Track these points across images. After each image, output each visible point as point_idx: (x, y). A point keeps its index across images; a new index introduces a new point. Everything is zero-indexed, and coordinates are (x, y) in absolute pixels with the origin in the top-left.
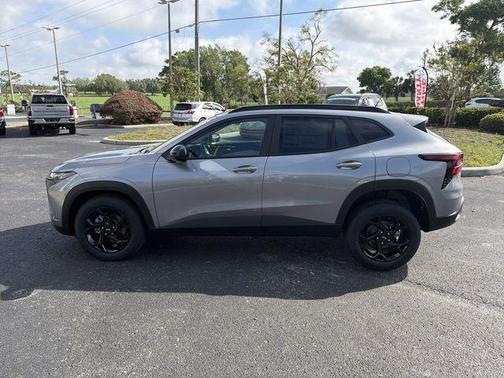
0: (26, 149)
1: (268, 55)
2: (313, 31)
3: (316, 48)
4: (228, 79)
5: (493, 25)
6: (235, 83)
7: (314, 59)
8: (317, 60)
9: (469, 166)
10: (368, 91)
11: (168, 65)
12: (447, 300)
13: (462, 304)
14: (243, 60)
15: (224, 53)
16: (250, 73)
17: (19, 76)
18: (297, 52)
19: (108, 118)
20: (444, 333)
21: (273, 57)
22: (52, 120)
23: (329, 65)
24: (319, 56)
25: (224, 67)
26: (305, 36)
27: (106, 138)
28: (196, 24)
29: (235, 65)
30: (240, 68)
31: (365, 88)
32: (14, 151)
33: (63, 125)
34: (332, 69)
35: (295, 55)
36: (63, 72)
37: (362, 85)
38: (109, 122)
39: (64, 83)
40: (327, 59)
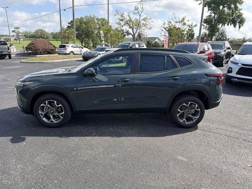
1: (118, 21)
2: (140, 10)
3: (142, 18)
5: (223, 8)
8: (143, 24)
11: (70, 25)
15: (98, 20)
18: (133, 20)
19: (29, 51)
21: (121, 22)
23: (149, 27)
24: (142, 22)
25: (98, 26)
26: (136, 12)
27: (23, 60)
28: (73, 7)
33: (5, 55)
34: (150, 28)
35: (131, 21)
36: (17, 28)
39: (18, 33)
40: (148, 23)
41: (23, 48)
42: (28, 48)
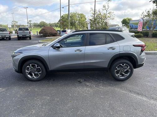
0: (16, 44)
1: (92, 15)
3: (108, 12)
4: (79, 22)
6: (81, 24)
7: (107, 16)
8: (108, 16)
9: (155, 51)
10: (124, 26)
11: (61, 18)
12: (140, 97)
13: (145, 99)
14: (84, 16)
15: (79, 14)
16: (86, 21)
17: (17, 22)
18: (102, 14)
19: (41, 35)
20: (136, 109)
22: (24, 35)
23: (112, 18)
24: (109, 15)
25: (78, 19)
26: (104, 8)
27: (40, 41)
28: (69, 5)
29: (81, 18)
30: (83, 19)
31: (124, 25)
32: (12, 44)
33: (27, 37)
35: (101, 15)
36: (30, 21)
37: (122, 24)
38: (42, 36)
39: (30, 24)
40: (111, 16)
41: (37, 32)
42: (40, 33)
